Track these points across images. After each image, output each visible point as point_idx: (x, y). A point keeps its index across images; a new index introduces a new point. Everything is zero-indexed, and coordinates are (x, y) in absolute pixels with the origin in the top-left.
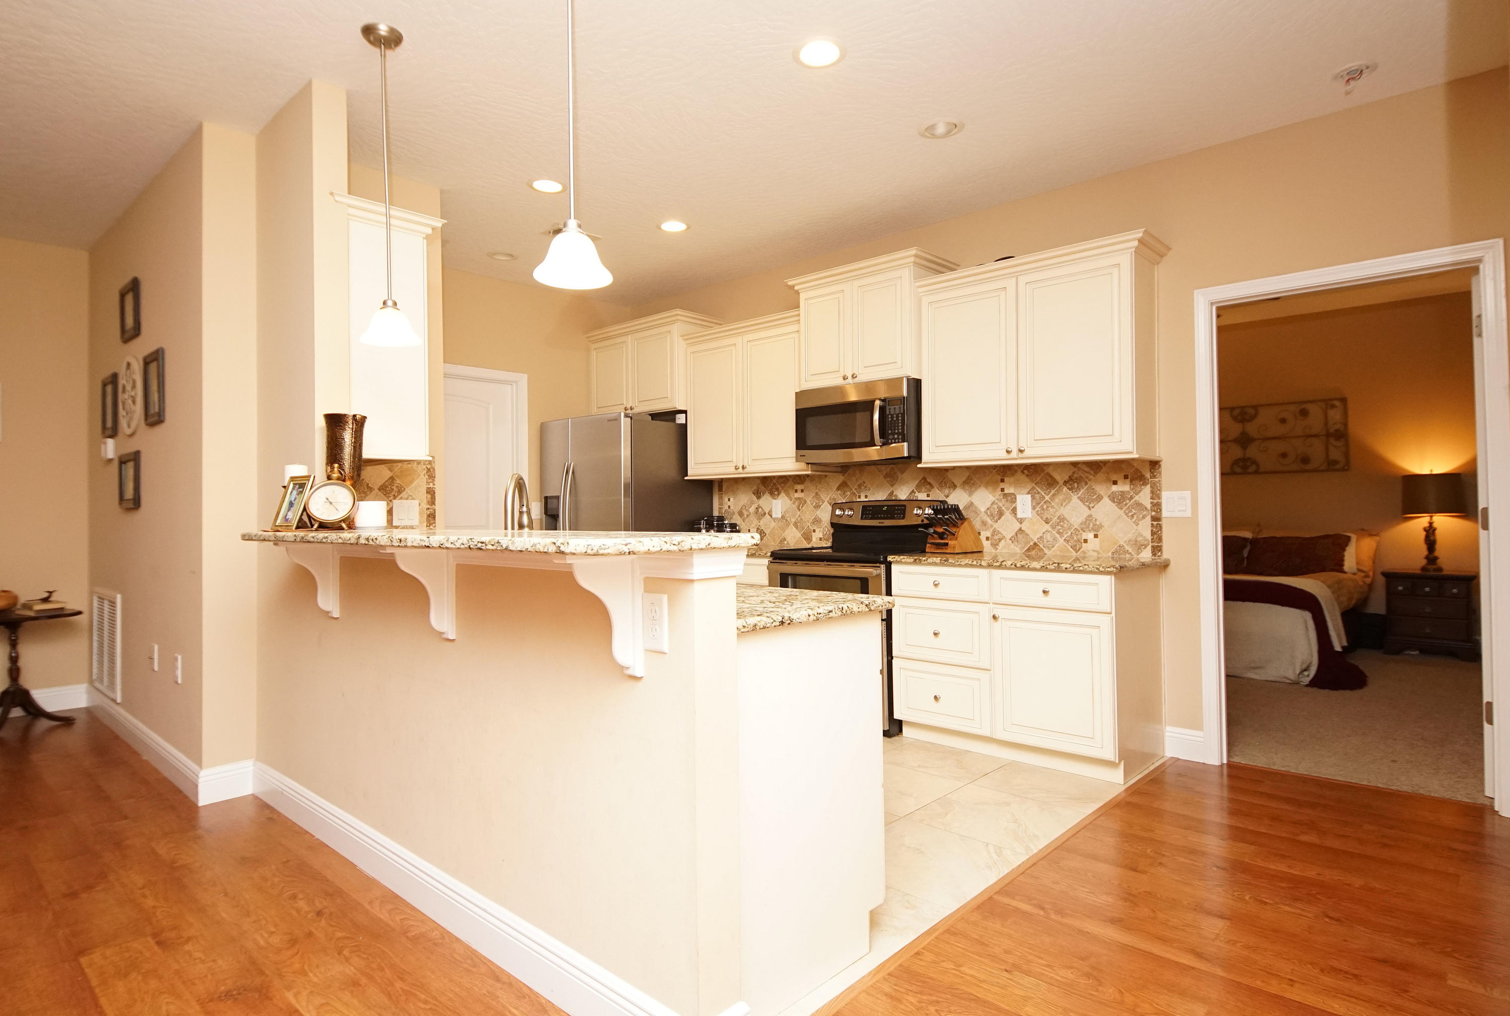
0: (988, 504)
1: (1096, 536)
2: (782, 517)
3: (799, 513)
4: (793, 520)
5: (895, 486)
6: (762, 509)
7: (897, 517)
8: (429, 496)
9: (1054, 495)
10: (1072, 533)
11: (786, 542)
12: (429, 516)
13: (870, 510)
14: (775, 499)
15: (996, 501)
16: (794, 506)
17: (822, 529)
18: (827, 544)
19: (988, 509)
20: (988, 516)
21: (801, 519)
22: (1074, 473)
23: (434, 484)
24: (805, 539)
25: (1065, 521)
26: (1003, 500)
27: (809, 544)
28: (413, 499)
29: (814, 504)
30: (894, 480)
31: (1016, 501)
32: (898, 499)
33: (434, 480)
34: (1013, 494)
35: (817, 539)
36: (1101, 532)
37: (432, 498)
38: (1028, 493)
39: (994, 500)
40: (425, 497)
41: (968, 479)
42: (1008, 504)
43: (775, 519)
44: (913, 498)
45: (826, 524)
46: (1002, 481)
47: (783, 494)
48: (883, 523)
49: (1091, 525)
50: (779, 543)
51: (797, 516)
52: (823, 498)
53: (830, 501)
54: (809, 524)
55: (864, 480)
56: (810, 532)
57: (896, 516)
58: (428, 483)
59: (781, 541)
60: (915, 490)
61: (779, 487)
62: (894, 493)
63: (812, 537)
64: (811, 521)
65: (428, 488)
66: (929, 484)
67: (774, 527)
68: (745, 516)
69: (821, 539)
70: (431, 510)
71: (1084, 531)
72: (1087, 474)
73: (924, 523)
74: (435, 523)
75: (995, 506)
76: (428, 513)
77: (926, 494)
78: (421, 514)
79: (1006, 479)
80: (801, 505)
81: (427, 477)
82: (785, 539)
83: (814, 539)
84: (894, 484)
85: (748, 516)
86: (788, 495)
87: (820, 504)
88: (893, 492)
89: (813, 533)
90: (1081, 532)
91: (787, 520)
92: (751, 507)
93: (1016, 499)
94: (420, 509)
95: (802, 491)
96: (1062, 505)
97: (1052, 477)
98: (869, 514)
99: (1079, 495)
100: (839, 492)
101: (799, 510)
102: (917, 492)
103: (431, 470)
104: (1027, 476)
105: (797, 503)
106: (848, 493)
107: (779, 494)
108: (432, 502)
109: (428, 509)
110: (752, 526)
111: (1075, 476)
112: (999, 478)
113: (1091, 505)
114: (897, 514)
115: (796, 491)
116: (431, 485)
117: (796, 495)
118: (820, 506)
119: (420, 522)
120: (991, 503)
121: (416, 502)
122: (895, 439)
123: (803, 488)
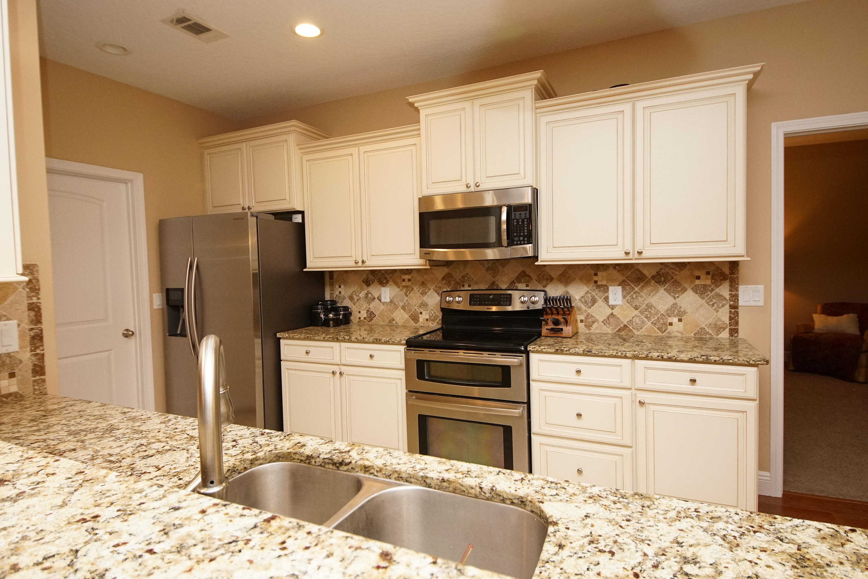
1: (680, 320)
2: (391, 301)
3: (406, 298)
4: (401, 304)
6: (371, 294)
7: (504, 304)
8: (32, 314)
9: (643, 287)
10: (658, 318)
11: (394, 322)
12: (33, 338)
13: (477, 298)
14: (384, 286)
15: (590, 291)
16: (402, 292)
17: (429, 311)
18: (433, 324)
19: (582, 297)
20: (582, 303)
21: (409, 303)
22: (661, 269)
23: (39, 299)
24: (412, 319)
25: (653, 308)
26: (596, 290)
27: (416, 323)
28: (8, 319)
29: (421, 292)
30: (495, 272)
31: (608, 292)
32: (500, 288)
33: (38, 294)
34: (606, 285)
35: (423, 319)
36: (684, 317)
37: (36, 316)
38: (619, 285)
39: (587, 290)
40: (26, 315)
41: (564, 273)
42: (601, 294)
43: (383, 303)
44: (513, 287)
45: (432, 308)
46: (596, 274)
47: (391, 282)
49: (676, 311)
50: (388, 323)
51: (405, 301)
52: (429, 286)
53: (436, 289)
54: (416, 308)
55: (468, 272)
56: (418, 314)
57: (502, 303)
58: (29, 297)
59: (390, 321)
60: (515, 281)
61: (388, 276)
62: (496, 284)
63: (419, 318)
64: (418, 305)
65: (30, 304)
66: (528, 276)
67: (383, 310)
68: (356, 300)
69: (427, 320)
70: (37, 331)
71: (669, 316)
72: (674, 271)
73: (530, 309)
74: (42, 346)
75: (589, 295)
76: (32, 334)
77: (525, 284)
78: (21, 337)
79: (599, 273)
80: (408, 292)
81: (28, 290)
82: (393, 320)
83: (421, 320)
84: (496, 276)
85: (358, 300)
86: (396, 284)
87: (427, 291)
88: (496, 281)
89: (420, 315)
90: (667, 317)
91: (395, 304)
92: (361, 293)
93: (608, 289)
94: (20, 331)
95: (409, 280)
96: (650, 295)
97: (641, 272)
98: (476, 301)
99: (666, 287)
100: (445, 282)
101: (407, 296)
102: (517, 283)
103: (34, 281)
104: (619, 271)
105: (404, 290)
106: (453, 282)
107: (387, 283)
108: (37, 319)
109: (32, 329)
110: (362, 308)
111: (662, 271)
112: (592, 273)
113: (677, 295)
114: (504, 301)
115: (404, 280)
116: (35, 300)
117: (404, 284)
118: (426, 293)
119: (21, 347)
120: (584, 292)
121: (15, 322)
122: (521, 241)
123: (410, 278)
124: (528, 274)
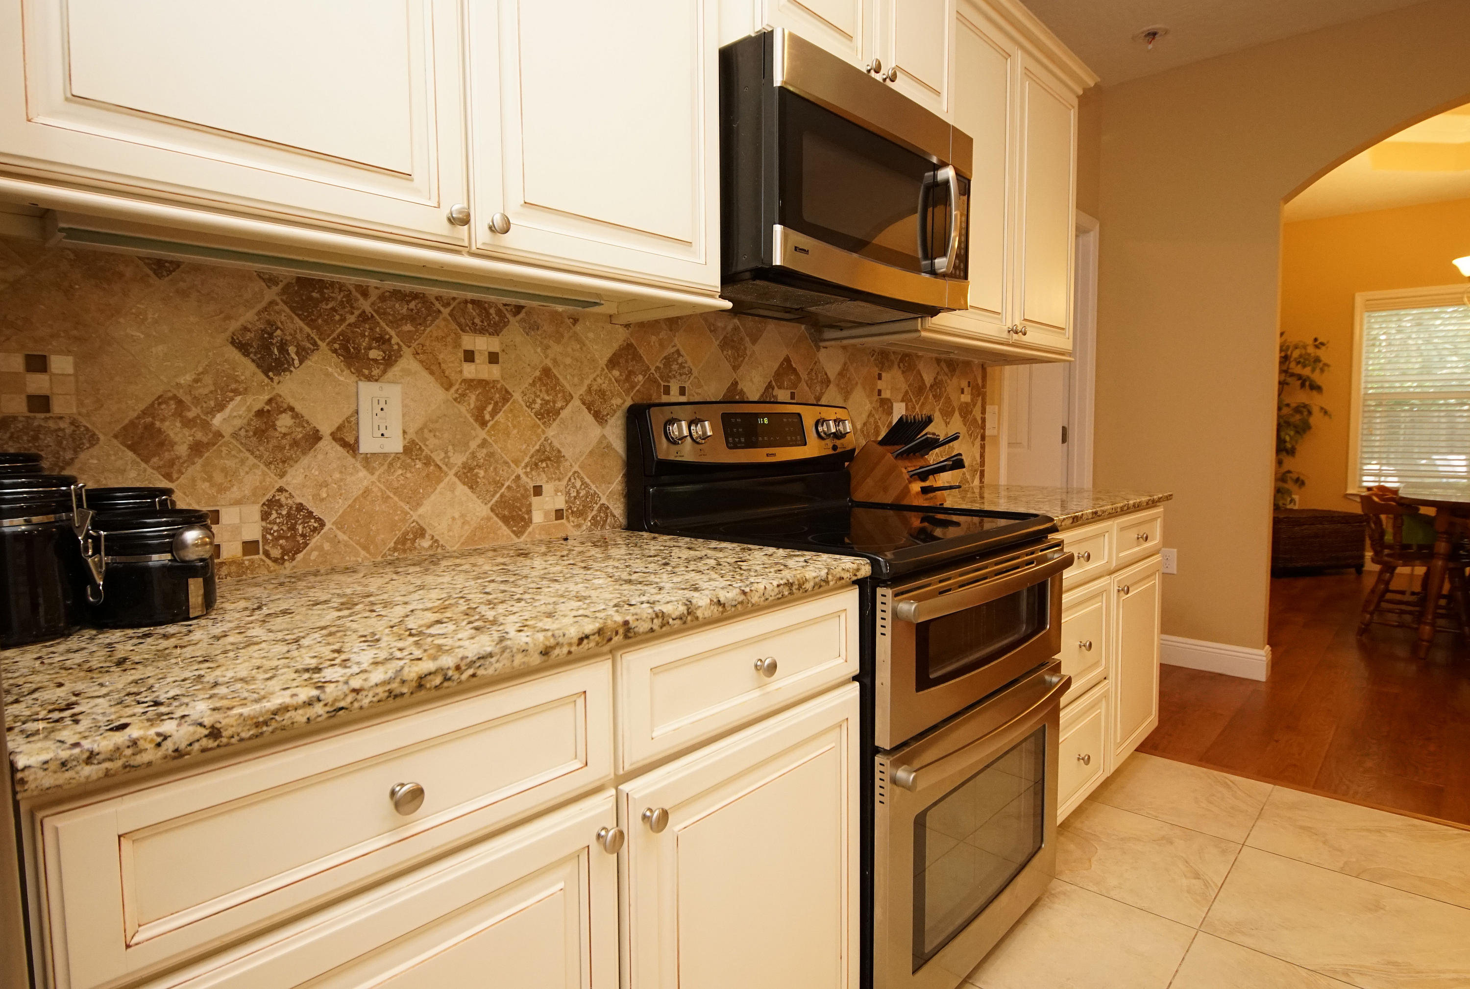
0: (864, 416)
2: (411, 449)
3: (482, 434)
4: (458, 459)
5: (741, 368)
6: (296, 416)
7: (792, 441)
9: (923, 404)
11: (426, 543)
13: (737, 425)
14: (369, 378)
15: (874, 412)
16: (463, 409)
17: (565, 482)
18: (579, 526)
19: (864, 424)
20: (864, 435)
21: (491, 455)
22: (938, 374)
24: (505, 520)
26: (880, 409)
27: (518, 534)
29: (537, 407)
30: (739, 355)
31: (892, 413)
32: (746, 400)
34: (890, 399)
35: (546, 514)
38: (902, 401)
39: (870, 409)
41: (844, 370)
42: (884, 417)
43: (368, 460)
45: (576, 468)
46: (880, 377)
47: (408, 362)
48: (767, 455)
50: (395, 549)
51: (473, 445)
52: (568, 388)
53: (588, 398)
54: (520, 471)
55: (679, 346)
56: (525, 497)
57: (790, 438)
59: (403, 540)
60: (774, 383)
61: (393, 333)
62: (739, 387)
63: (529, 512)
64: (527, 459)
66: (795, 372)
67: (367, 492)
68: (182, 450)
69: (559, 514)
72: (946, 377)
75: (872, 420)
79: (884, 375)
80: (490, 408)
82: (421, 533)
83: (538, 517)
86: (433, 367)
87: (559, 405)
88: (737, 383)
89: (535, 500)
91: (428, 461)
92: (221, 407)
93: (892, 405)
95: (493, 358)
97: (922, 377)
98: (739, 435)
99: (940, 406)
100: (616, 373)
101: (483, 424)
102: (776, 388)
104: (903, 372)
105: (472, 398)
106: (640, 377)
107: (389, 361)
110: (235, 493)
111: (939, 378)
112: (876, 371)
113: (948, 420)
114: (790, 433)
115: (469, 356)
117: (469, 371)
118: (558, 413)
120: (867, 414)
123: (496, 348)
124: (794, 366)
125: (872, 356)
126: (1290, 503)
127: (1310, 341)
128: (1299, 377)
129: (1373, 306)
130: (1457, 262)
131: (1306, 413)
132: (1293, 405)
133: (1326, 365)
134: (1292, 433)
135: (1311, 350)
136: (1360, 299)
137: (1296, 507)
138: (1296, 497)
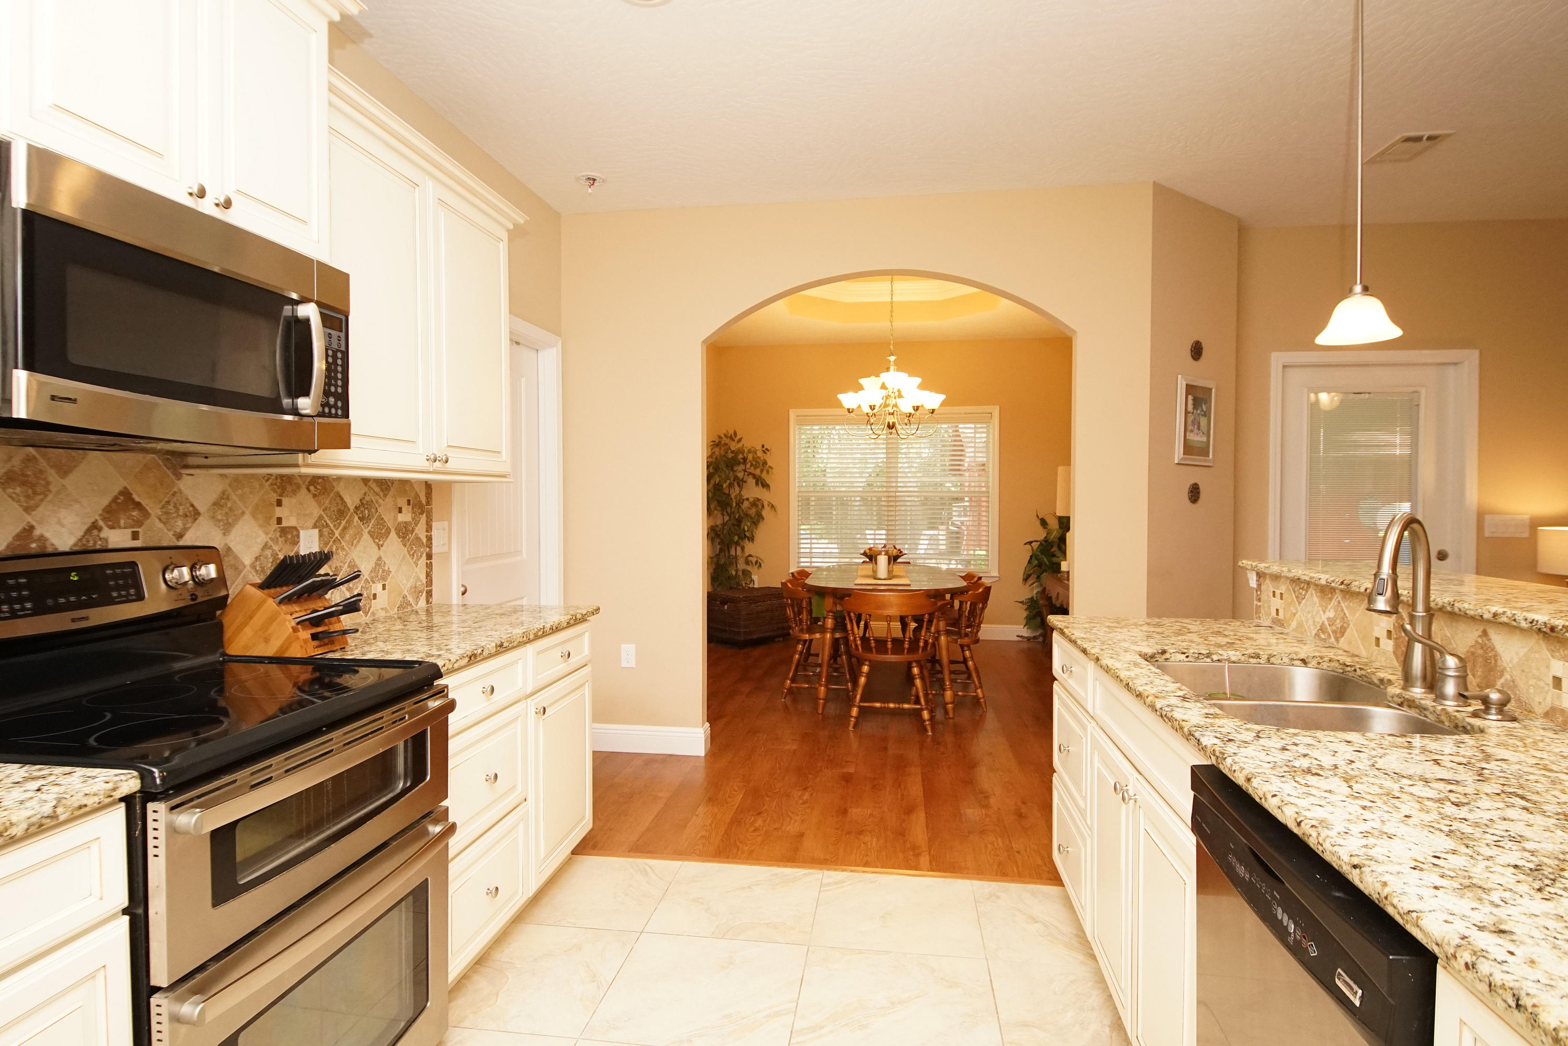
0: (256, 550)
1: (384, 587)
5: (40, 509)
7: (120, 596)
9: (345, 528)
10: (362, 587)
13: (19, 587)
15: (271, 543)
19: (257, 559)
20: (257, 571)
22: (365, 494)
26: (280, 540)
30: (35, 493)
31: (298, 542)
32: (50, 550)
34: (295, 528)
36: (389, 580)
38: (315, 527)
39: (265, 540)
41: (222, 498)
42: (287, 548)
44: (95, 543)
46: (279, 503)
48: (73, 620)
49: (381, 571)
57: (115, 594)
60: (101, 523)
62: (37, 532)
66: (138, 506)
71: (374, 582)
72: (378, 497)
73: (199, 600)
75: (268, 553)
77: (129, 531)
79: (285, 501)
84: (37, 506)
88: (32, 528)
90: (371, 583)
93: (298, 536)
96: (352, 545)
97: (342, 499)
98: (21, 599)
99: (369, 528)
102: (105, 529)
104: (315, 496)
111: (367, 498)
112: (274, 497)
113: (381, 543)
114: (118, 588)
120: (261, 546)
122: (330, 407)
124: (137, 499)
125: (267, 480)
126: (750, 582)
127: (759, 447)
128: (754, 476)
129: (803, 421)
130: (840, 396)
131: (760, 507)
132: (751, 500)
133: (770, 467)
134: (749, 524)
135: (760, 454)
136: (793, 414)
137: (756, 586)
138: (755, 577)
